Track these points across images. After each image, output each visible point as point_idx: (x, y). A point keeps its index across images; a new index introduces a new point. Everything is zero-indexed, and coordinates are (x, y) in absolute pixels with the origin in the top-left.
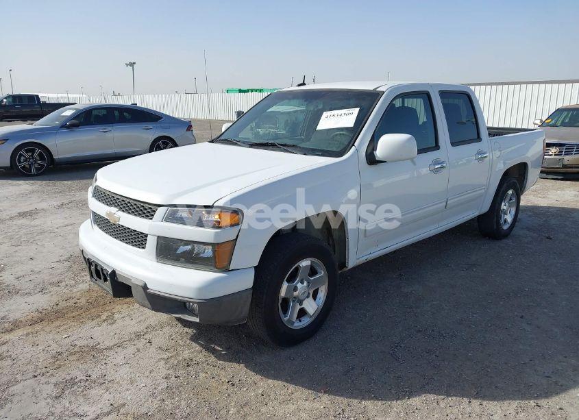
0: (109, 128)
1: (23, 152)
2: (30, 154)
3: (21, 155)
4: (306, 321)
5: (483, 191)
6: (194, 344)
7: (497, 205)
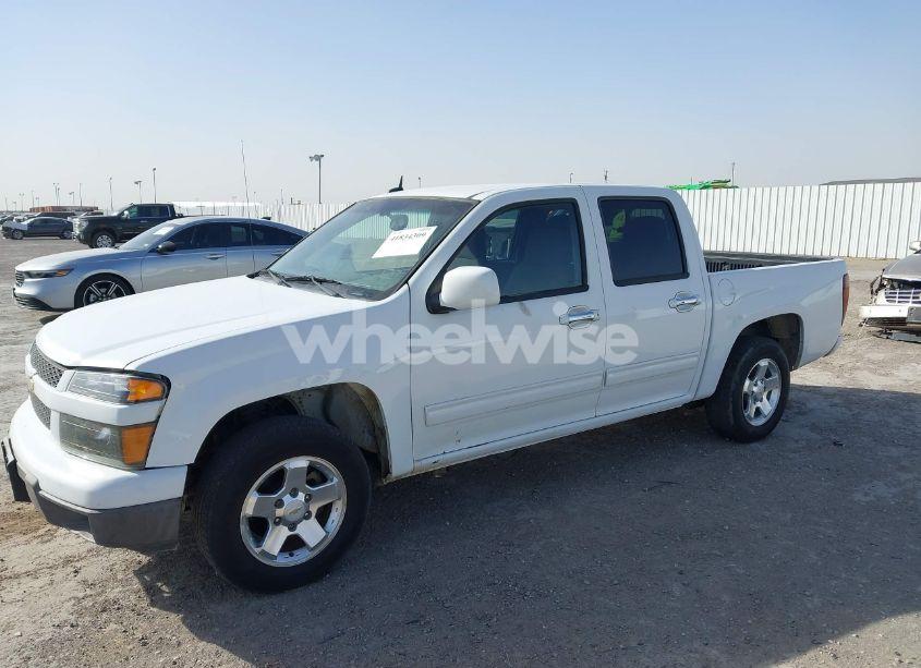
0: (219, 252)
1: (93, 287)
2: (103, 290)
3: (90, 292)
4: (301, 557)
5: (695, 359)
6: (136, 580)
7: (733, 385)
